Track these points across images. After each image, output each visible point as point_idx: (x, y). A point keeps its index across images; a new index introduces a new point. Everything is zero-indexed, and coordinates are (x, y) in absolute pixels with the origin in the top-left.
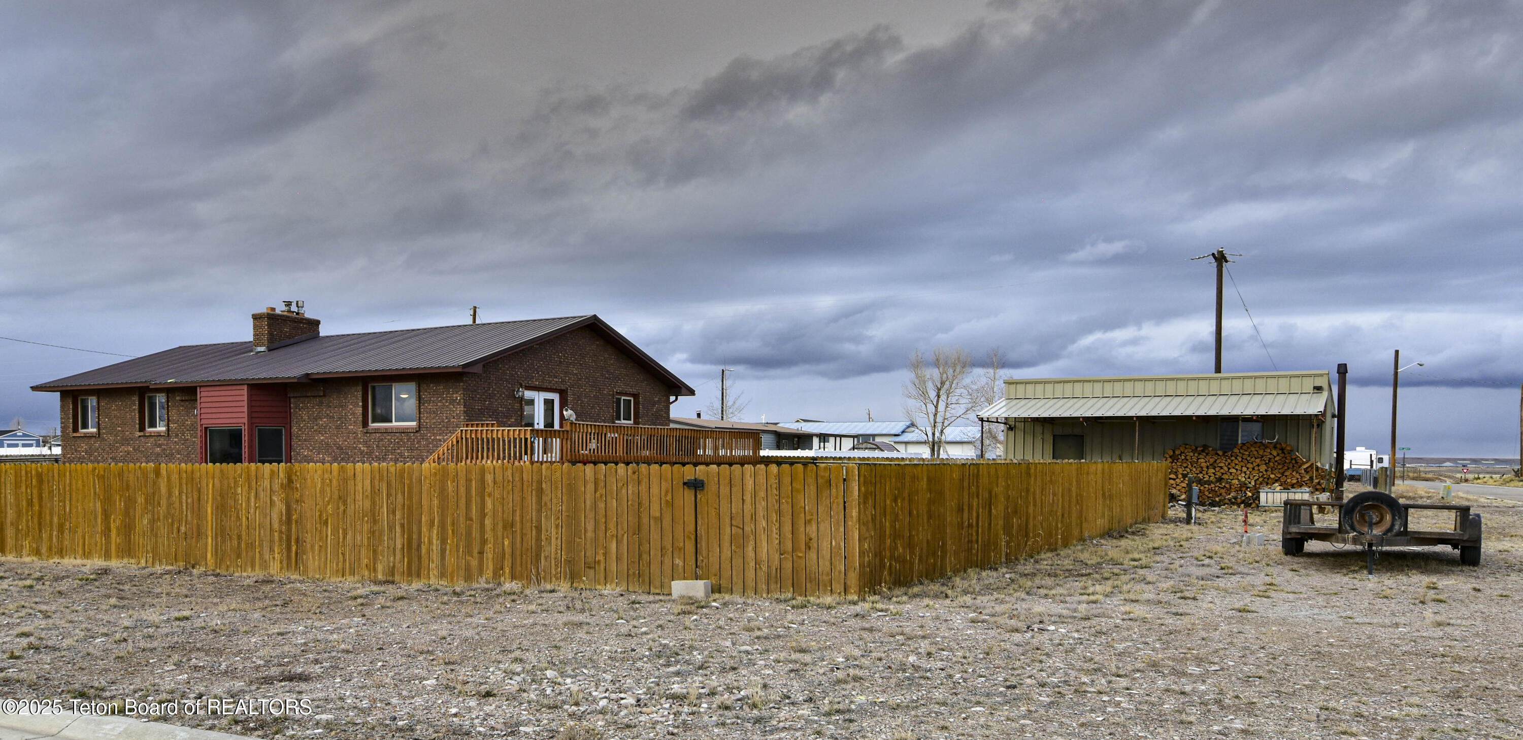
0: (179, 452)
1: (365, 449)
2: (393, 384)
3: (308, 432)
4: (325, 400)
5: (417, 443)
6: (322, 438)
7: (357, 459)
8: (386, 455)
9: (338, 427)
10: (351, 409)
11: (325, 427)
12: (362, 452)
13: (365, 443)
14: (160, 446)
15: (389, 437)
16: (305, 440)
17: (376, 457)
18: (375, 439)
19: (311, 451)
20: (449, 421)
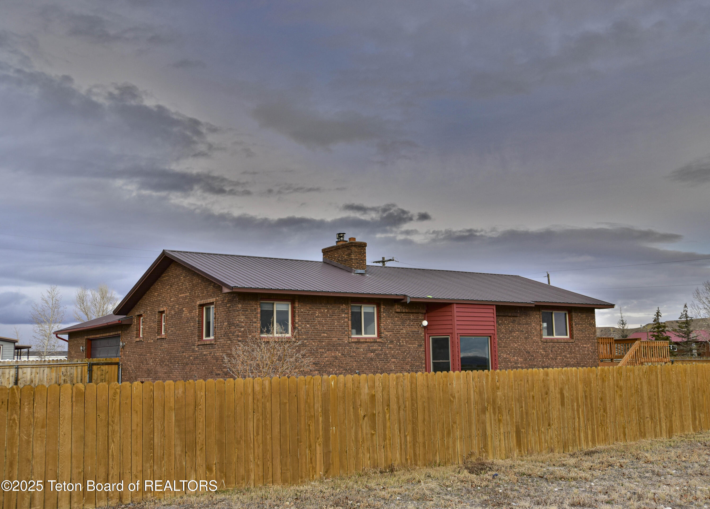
0: (393, 356)
1: (544, 353)
2: (554, 312)
3: (505, 341)
4: (517, 319)
5: (574, 349)
6: (516, 345)
7: (539, 359)
8: (557, 357)
9: (526, 338)
10: (534, 326)
11: (518, 338)
12: (542, 355)
13: (544, 349)
14: (373, 351)
15: (558, 345)
16: (504, 347)
17: (551, 358)
18: (549, 346)
19: (509, 354)
20: (589, 336)
